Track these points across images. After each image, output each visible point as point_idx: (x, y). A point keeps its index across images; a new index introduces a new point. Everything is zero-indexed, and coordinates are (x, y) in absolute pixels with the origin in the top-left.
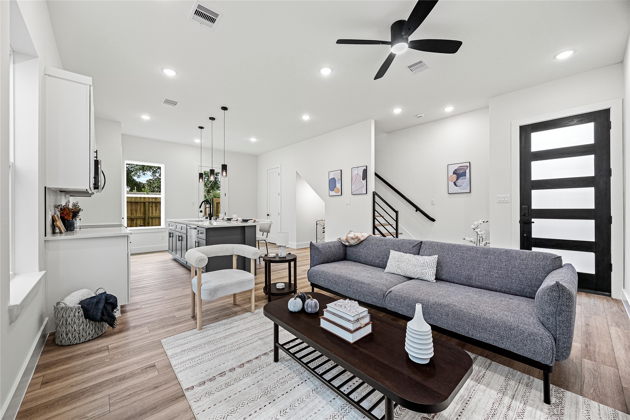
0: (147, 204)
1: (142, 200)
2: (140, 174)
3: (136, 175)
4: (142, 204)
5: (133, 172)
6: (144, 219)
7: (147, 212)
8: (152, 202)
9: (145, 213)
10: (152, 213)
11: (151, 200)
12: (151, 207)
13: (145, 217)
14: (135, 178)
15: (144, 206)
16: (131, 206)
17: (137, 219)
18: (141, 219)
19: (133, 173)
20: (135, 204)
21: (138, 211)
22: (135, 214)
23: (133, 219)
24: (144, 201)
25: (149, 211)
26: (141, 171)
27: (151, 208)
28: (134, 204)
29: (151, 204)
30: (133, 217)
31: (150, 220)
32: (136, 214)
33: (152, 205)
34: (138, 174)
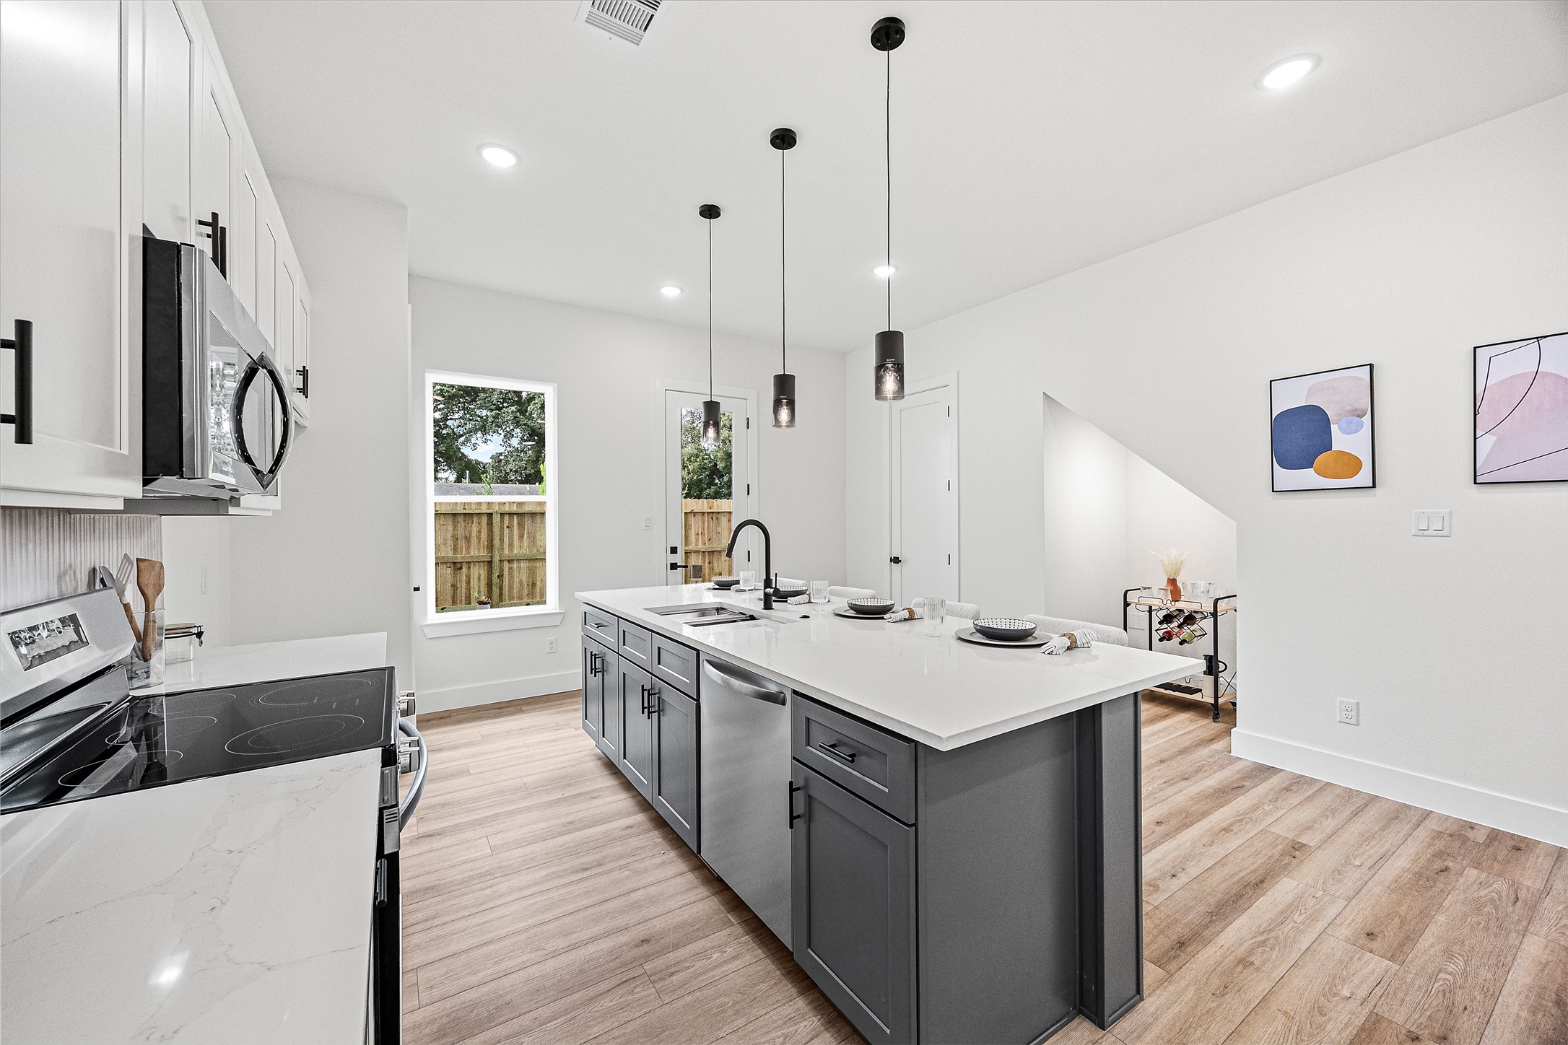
0: (496, 519)
1: (484, 510)
2: (476, 442)
3: (468, 444)
4: (484, 520)
5: (461, 436)
6: (490, 563)
7: (497, 542)
8: (511, 514)
9: (490, 546)
10: (511, 545)
11: (507, 509)
12: (508, 527)
13: (492, 557)
14: (466, 450)
15: (490, 524)
16: (455, 527)
17: (469, 563)
18: (482, 564)
19: (462, 439)
20: (465, 521)
21: (474, 541)
22: (464, 550)
23: (459, 566)
24: (488, 511)
25: (501, 539)
26: (479, 434)
27: (506, 531)
28: (461, 519)
29: (507, 518)
30: (459, 557)
31: (506, 565)
32: (468, 548)
33: (511, 521)
34: (473, 440)
